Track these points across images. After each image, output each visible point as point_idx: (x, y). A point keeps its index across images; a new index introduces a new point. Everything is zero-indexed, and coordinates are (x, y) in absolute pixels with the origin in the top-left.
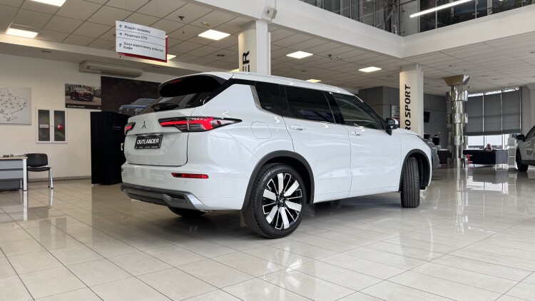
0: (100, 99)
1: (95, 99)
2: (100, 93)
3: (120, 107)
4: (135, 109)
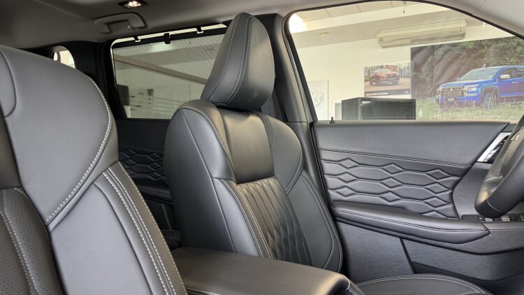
0: (409, 80)
1: (402, 80)
2: (409, 71)
3: (438, 87)
4: (463, 87)
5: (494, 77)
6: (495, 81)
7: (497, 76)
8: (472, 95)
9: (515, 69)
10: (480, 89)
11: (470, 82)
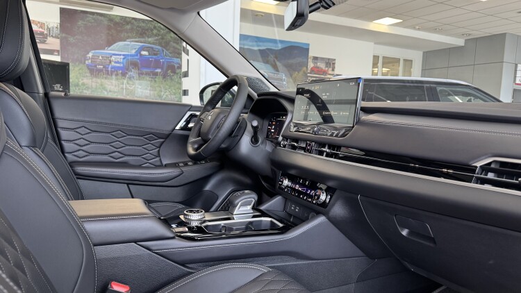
0: (58, 41)
1: (50, 40)
2: (57, 32)
3: (88, 53)
4: (111, 57)
5: (136, 52)
6: (137, 55)
7: (139, 52)
8: (118, 65)
9: (152, 48)
10: (125, 60)
11: (117, 53)
